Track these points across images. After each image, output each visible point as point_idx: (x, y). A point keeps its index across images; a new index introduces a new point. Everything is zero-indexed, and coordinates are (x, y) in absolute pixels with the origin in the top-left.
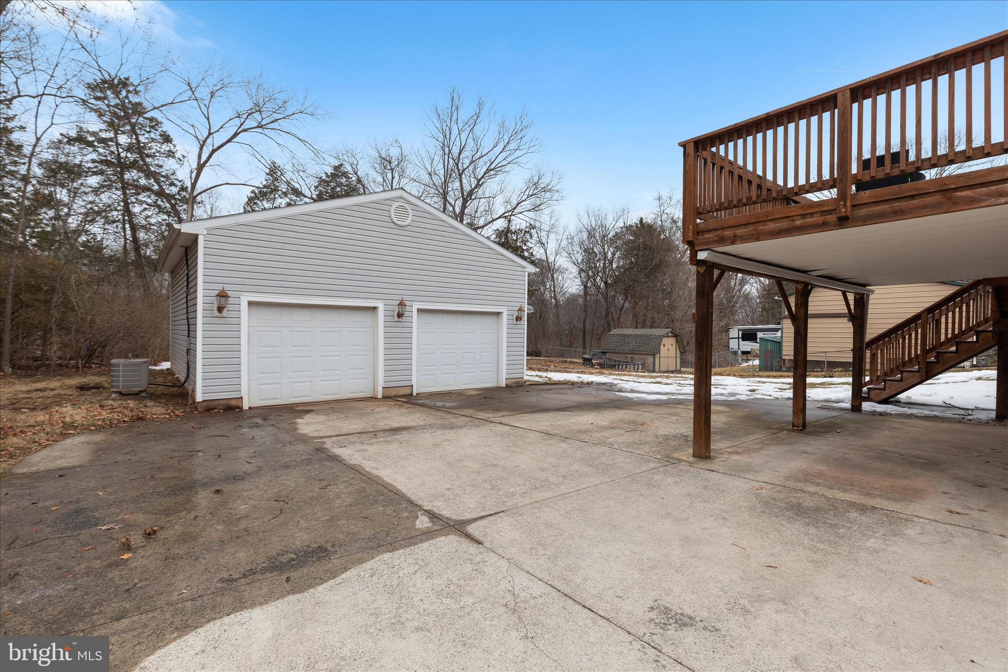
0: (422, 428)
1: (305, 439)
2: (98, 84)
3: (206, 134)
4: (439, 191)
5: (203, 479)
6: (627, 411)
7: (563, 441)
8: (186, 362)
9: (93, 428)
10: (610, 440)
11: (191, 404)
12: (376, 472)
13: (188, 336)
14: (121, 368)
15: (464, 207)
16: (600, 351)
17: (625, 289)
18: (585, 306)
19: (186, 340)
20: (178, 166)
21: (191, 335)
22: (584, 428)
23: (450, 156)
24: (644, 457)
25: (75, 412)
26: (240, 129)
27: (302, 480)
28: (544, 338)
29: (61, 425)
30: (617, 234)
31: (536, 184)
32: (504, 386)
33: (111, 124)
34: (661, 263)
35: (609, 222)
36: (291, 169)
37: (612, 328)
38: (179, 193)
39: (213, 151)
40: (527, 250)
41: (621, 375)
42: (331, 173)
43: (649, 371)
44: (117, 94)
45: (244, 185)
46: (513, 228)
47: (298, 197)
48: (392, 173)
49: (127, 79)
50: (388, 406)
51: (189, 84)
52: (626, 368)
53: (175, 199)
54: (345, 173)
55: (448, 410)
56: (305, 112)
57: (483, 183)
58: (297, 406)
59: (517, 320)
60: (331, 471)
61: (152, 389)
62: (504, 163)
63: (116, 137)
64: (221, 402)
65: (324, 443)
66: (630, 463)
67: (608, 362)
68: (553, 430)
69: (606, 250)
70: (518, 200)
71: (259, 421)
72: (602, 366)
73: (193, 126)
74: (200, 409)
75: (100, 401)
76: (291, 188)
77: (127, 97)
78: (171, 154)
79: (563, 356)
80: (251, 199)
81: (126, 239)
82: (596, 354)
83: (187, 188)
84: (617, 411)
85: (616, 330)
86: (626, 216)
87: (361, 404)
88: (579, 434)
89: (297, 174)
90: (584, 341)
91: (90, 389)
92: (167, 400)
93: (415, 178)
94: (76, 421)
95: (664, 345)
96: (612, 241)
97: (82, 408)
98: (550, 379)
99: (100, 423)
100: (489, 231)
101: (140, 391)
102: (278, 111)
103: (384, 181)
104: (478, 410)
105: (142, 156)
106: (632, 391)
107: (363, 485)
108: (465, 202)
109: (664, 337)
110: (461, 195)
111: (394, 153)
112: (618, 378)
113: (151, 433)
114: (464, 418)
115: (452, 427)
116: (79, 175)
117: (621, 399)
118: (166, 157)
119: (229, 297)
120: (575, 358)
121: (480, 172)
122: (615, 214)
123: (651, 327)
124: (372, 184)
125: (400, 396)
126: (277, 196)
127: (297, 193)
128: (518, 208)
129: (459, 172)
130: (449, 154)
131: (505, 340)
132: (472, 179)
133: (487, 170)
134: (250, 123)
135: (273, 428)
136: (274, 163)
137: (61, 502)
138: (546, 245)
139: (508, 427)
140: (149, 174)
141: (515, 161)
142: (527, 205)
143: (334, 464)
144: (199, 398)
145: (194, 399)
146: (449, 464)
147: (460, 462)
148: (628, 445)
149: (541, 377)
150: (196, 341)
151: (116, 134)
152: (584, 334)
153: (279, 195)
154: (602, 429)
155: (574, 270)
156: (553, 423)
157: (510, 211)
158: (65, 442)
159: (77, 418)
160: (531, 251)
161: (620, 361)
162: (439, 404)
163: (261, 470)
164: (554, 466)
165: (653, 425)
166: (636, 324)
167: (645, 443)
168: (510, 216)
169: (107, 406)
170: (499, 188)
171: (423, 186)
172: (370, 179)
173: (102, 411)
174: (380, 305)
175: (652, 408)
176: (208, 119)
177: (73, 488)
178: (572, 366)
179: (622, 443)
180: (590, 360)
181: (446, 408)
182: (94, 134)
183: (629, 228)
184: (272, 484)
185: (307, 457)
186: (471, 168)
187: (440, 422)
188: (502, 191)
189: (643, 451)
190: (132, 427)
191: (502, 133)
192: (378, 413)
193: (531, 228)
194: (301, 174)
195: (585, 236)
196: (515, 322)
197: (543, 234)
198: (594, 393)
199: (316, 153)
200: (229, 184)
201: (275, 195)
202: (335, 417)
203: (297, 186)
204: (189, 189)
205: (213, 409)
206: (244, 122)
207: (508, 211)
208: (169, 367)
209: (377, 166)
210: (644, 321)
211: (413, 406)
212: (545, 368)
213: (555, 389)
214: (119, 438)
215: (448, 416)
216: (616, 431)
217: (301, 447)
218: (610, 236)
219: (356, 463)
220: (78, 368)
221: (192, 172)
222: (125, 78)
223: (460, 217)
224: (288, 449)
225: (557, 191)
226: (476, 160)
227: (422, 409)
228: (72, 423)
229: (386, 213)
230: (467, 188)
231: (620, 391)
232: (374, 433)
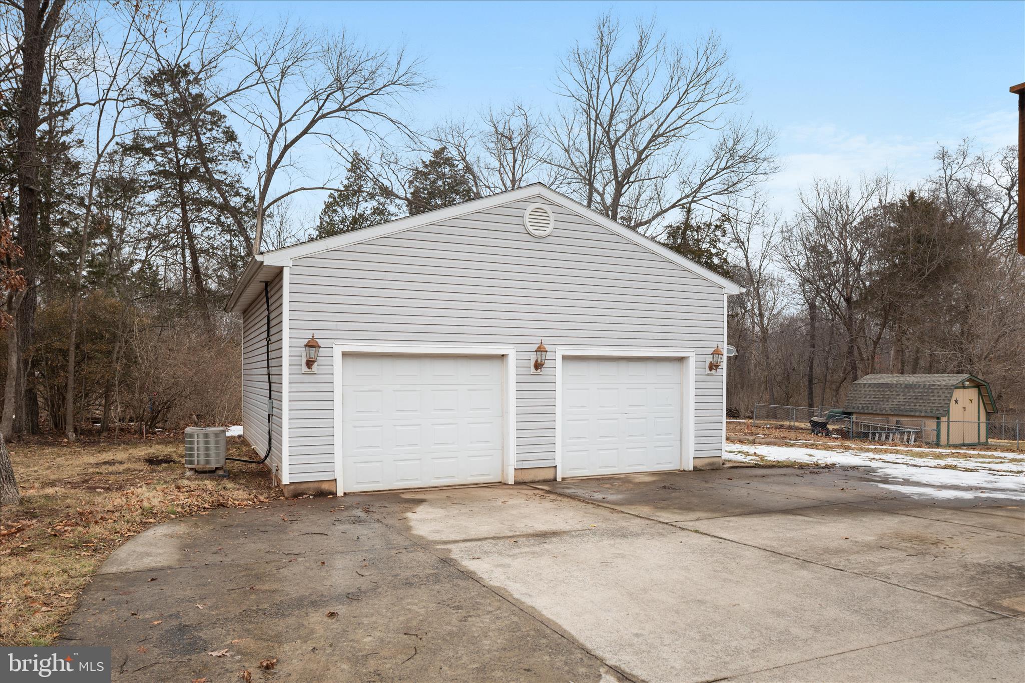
0: (579, 534)
1: (422, 544)
2: (155, 76)
3: (276, 126)
4: (580, 174)
5: (311, 595)
6: (904, 518)
7: (802, 567)
8: (267, 431)
9: (173, 516)
10: (882, 569)
11: (276, 487)
12: (528, 601)
13: (270, 398)
14: (196, 439)
15: (618, 194)
16: (841, 410)
17: (884, 309)
18: (813, 337)
19: (267, 402)
20: (244, 171)
21: (272, 397)
22: (833, 545)
23: (598, 121)
24: (948, 602)
25: (151, 494)
26: (319, 115)
27: (432, 606)
28: (742, 387)
29: (140, 511)
30: (867, 219)
31: (732, 151)
32: (691, 468)
33: (169, 124)
34: (948, 264)
35: (855, 200)
36: (378, 161)
37: (859, 373)
38: (244, 205)
39: (287, 147)
40: (717, 255)
41: (881, 451)
42: (430, 161)
43: (929, 444)
44: (176, 86)
45: (323, 188)
46: (693, 222)
47: (387, 198)
48: (514, 154)
49: (187, 66)
50: (525, 497)
51: (256, 62)
52: (887, 438)
53: (241, 212)
54: (448, 159)
55: (613, 507)
56: (399, 82)
57: (647, 157)
58: (403, 493)
59: (711, 368)
60: (468, 596)
61: (229, 465)
62: (680, 123)
63: (175, 140)
64: (311, 485)
65: (450, 551)
66: (924, 611)
67: (854, 429)
68: (783, 546)
69: (849, 247)
70: (702, 178)
71: (359, 513)
72: (844, 435)
73: (261, 117)
74: (286, 495)
75: (175, 480)
76: (380, 188)
77: (187, 89)
78: (236, 155)
79: (775, 417)
80: (329, 206)
81: (185, 269)
82: (835, 416)
83: (254, 197)
84: (886, 518)
85: (868, 377)
86: (883, 189)
87: (487, 493)
88: (828, 556)
89: (386, 168)
90: (811, 393)
91: (159, 462)
92: (247, 481)
93: (545, 156)
94: (154, 506)
95: (956, 401)
96: (858, 233)
97: (158, 489)
98: (762, 458)
99: (180, 509)
100: (658, 229)
101: (217, 468)
102: (364, 86)
103: (501, 164)
104: (657, 508)
105: (205, 162)
106: (907, 482)
107: (515, 619)
108: (619, 186)
109: (956, 388)
110: (613, 177)
111: (517, 124)
112: (877, 456)
113: (237, 526)
114: (638, 520)
115: (624, 534)
116: (136, 193)
117: (890, 496)
118: (230, 160)
119: (320, 347)
120: (796, 421)
121: (643, 141)
122: (864, 188)
123: (930, 370)
124: (485, 172)
125: (539, 482)
126: (361, 199)
127: (387, 193)
128: (702, 190)
129: (610, 143)
130: (596, 120)
131: (692, 399)
132: (630, 152)
133: (654, 136)
134: (331, 106)
135: (380, 525)
136: (356, 154)
137: (161, 615)
138: (746, 245)
139: (709, 538)
140: (213, 184)
141: (696, 119)
142: (715, 185)
143: (470, 583)
144: (286, 480)
145: (279, 481)
146: (630, 594)
147: (646, 592)
148: (916, 579)
149: (746, 454)
150: (281, 405)
151: (174, 137)
152: (810, 381)
153: (364, 198)
154: (865, 549)
155: (793, 281)
156: (781, 535)
157: (689, 196)
158: (147, 534)
159: (155, 502)
160: (724, 256)
161: (875, 428)
162: (598, 496)
163: (378, 587)
164: (795, 609)
165: (955, 546)
166: (903, 366)
167: (946, 578)
168: (690, 203)
169: (183, 487)
170: (672, 162)
171: (556, 168)
172: (482, 165)
173: (179, 494)
174: (510, 351)
175: (948, 515)
176: (278, 105)
177: (170, 597)
178: (793, 434)
179: (904, 575)
180: (823, 425)
181: (608, 502)
182: (150, 139)
183: (888, 209)
184: (396, 608)
185: (432, 571)
186: (628, 136)
187: (604, 525)
188: (676, 166)
189: (944, 591)
190: (214, 516)
191: (676, 78)
192: (513, 507)
193: (723, 221)
194: (393, 166)
195: (811, 226)
196: (707, 371)
197: (742, 228)
198: (841, 483)
199: (412, 136)
200: (304, 189)
201: (358, 198)
202: (456, 512)
203: (387, 183)
204: (257, 200)
205: (302, 494)
206: (323, 105)
207: (687, 196)
208: (241, 433)
209: (492, 145)
210: (917, 360)
211: (559, 498)
212: (751, 438)
213: (774, 475)
214: (203, 531)
215: (615, 516)
216: (889, 554)
217: (420, 556)
218: (854, 224)
219: (498, 584)
220: (142, 433)
221: (260, 178)
222: (185, 65)
223: (611, 211)
224: (405, 557)
225: (765, 159)
226: (636, 123)
227: (574, 503)
228: (151, 509)
229: (518, 220)
230: (622, 166)
231: (885, 481)
232: (514, 539)
